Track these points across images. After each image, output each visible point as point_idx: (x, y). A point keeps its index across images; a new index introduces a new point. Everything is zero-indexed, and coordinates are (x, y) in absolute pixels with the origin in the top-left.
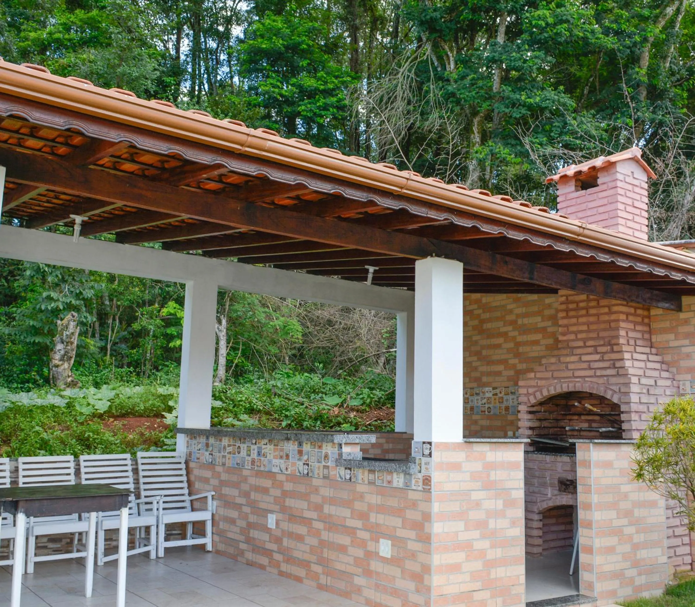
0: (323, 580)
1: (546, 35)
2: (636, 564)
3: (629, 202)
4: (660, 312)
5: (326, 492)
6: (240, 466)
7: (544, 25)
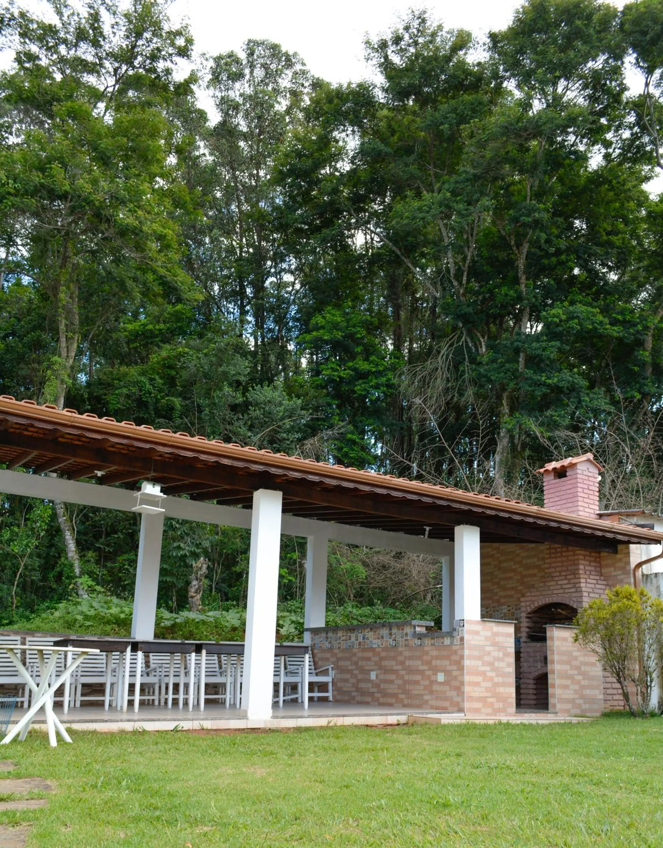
0: (406, 702)
1: (561, 329)
2: (582, 697)
3: (586, 487)
4: (606, 554)
5: (407, 654)
6: (351, 647)
7: (558, 321)
